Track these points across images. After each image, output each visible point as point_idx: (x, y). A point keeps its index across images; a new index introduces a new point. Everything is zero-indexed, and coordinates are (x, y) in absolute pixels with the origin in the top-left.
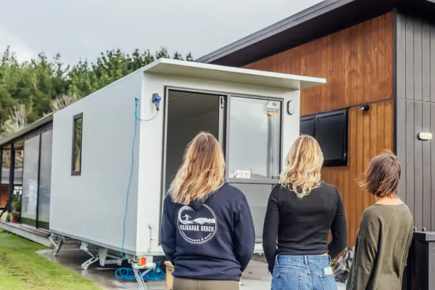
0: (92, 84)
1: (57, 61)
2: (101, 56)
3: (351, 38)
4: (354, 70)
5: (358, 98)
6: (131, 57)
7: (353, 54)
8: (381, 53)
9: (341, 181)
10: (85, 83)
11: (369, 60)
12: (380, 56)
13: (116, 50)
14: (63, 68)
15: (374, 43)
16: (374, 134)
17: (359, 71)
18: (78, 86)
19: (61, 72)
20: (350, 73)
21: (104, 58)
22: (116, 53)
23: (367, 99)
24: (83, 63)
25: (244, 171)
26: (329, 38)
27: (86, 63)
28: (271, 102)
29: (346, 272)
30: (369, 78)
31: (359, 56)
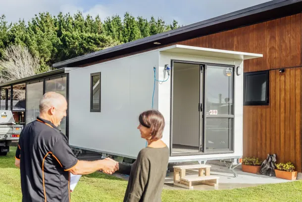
0: (31, 37)
1: (2, 20)
2: (35, 17)
3: (271, 27)
4: (273, 47)
5: (276, 65)
6: (56, 17)
7: (273, 38)
8: (293, 38)
9: (264, 114)
10: (26, 37)
11: (284, 41)
12: (292, 40)
13: (46, 13)
14: (7, 25)
15: (288, 32)
16: (288, 87)
17: (277, 48)
18: (22, 39)
19: (6, 28)
20: (270, 49)
21: (37, 18)
22: (45, 15)
23: (283, 65)
24: (22, 22)
25: (214, 111)
26: (255, 26)
27: (23, 21)
28: (228, 68)
29: (270, 169)
30: (284, 53)
31: (277, 39)
